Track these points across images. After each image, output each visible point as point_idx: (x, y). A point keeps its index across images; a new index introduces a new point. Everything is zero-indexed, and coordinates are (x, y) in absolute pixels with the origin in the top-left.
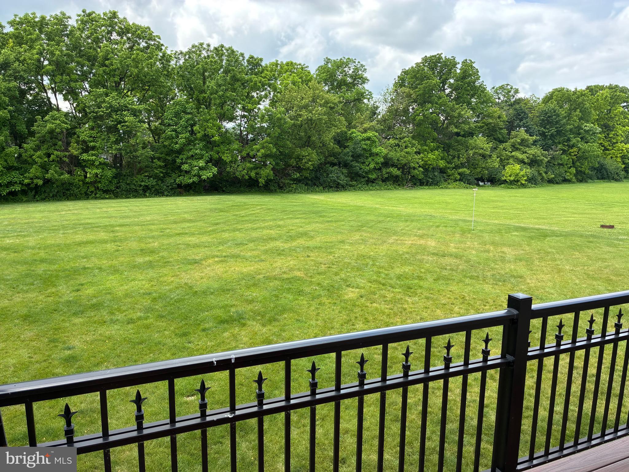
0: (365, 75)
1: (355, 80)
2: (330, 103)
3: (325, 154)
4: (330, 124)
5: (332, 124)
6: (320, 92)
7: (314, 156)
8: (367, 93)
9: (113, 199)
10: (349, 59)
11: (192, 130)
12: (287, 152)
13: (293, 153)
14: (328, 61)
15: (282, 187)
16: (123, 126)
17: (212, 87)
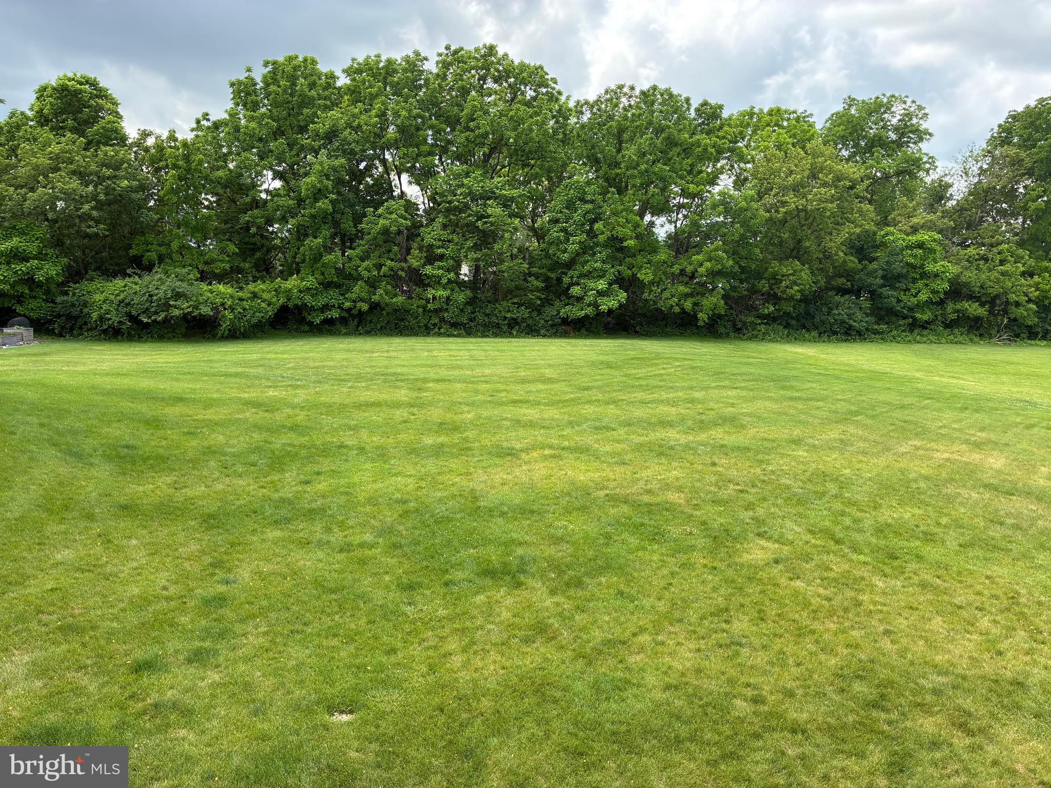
0: (924, 125)
1: (903, 135)
2: (845, 179)
3: (827, 272)
4: (841, 217)
5: (846, 219)
6: (826, 161)
7: (805, 275)
8: (925, 159)
9: (464, 337)
10: (893, 96)
11: (591, 228)
12: (753, 267)
13: (766, 269)
14: (851, 101)
15: (740, 329)
16: (486, 223)
17: (630, 157)
